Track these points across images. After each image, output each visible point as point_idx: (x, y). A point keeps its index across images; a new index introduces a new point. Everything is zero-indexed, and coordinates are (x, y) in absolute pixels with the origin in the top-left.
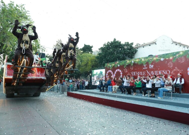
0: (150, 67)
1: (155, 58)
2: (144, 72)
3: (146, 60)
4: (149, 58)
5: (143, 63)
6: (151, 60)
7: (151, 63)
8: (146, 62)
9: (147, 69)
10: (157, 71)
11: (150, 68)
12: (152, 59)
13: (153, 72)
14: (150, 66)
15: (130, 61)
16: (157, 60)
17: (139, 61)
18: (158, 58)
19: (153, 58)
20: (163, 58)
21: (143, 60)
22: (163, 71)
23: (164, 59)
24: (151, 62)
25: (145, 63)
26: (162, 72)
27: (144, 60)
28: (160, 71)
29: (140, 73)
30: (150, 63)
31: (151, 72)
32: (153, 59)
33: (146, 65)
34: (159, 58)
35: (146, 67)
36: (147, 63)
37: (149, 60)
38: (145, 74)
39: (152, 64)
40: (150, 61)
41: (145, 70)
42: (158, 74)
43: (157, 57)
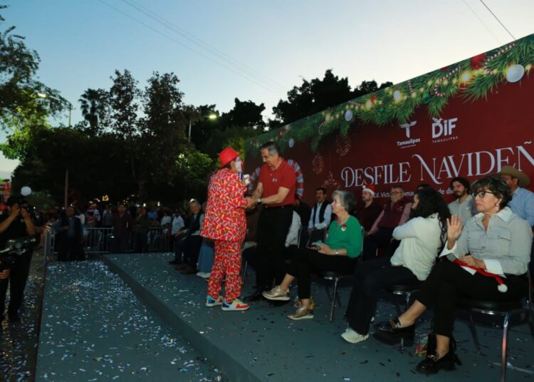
0: (437, 129)
1: (466, 77)
2: (401, 164)
3: (414, 95)
4: (430, 83)
5: (401, 117)
6: (440, 89)
7: (439, 107)
8: (416, 109)
9: (417, 149)
10: (478, 154)
11: (434, 136)
12: (450, 84)
13: (451, 158)
14: (434, 125)
15: (337, 116)
16: (481, 80)
17: (378, 107)
18: (482, 72)
19: (453, 77)
20: (522, 62)
21: (398, 97)
22: (520, 148)
23: (529, 67)
24: (443, 102)
25: (411, 111)
26: (513, 159)
27: (405, 98)
28: (499, 151)
29: (380, 171)
30: (435, 107)
31: (439, 162)
32: (455, 81)
33: (414, 123)
34: (495, 71)
35: (413, 136)
36: (421, 114)
37: (431, 94)
38: (405, 177)
39: (445, 115)
40: (438, 99)
41: (407, 154)
42: (482, 171)
43: (480, 67)
